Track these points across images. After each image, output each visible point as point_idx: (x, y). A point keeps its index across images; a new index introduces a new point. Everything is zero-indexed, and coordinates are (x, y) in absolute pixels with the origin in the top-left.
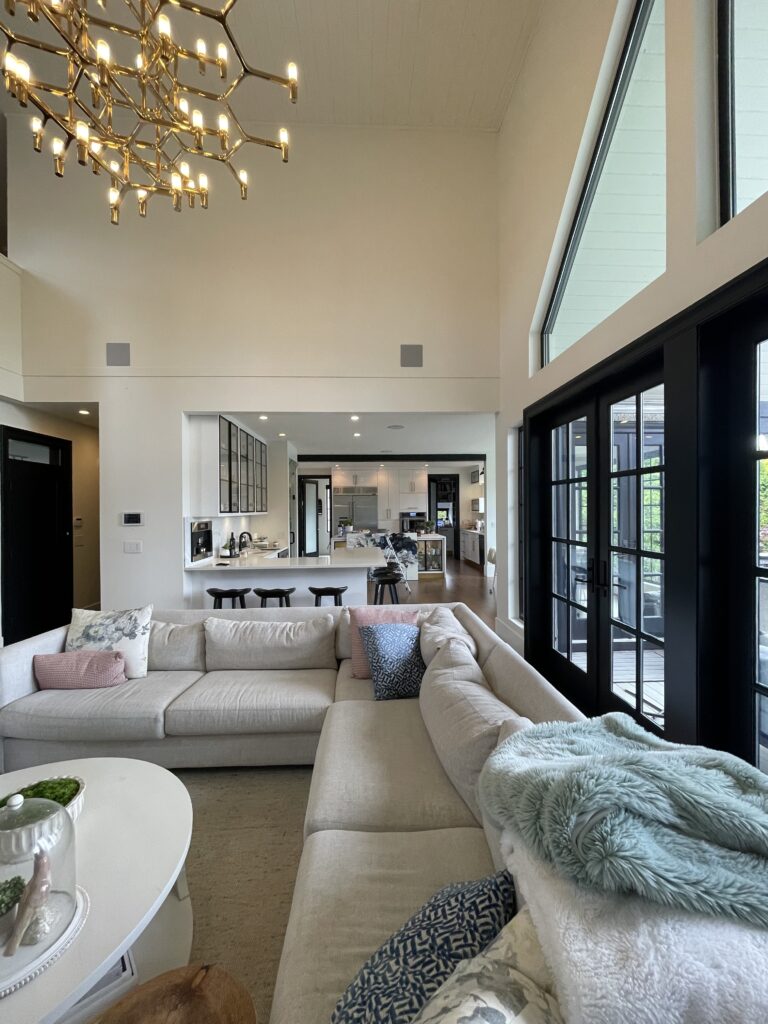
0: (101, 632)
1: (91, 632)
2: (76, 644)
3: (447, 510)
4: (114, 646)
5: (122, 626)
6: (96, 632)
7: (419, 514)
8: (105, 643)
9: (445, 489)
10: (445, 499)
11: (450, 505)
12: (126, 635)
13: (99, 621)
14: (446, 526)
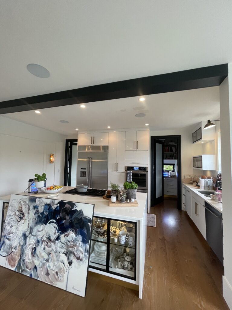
3: (173, 165)
7: (140, 169)
9: (172, 150)
10: (172, 157)
11: (175, 162)
14: (172, 177)
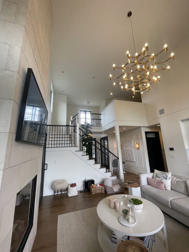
0: (159, 176)
1: (158, 175)
2: (155, 177)
4: (162, 180)
5: (164, 176)
6: (158, 176)
8: (160, 179)
12: (165, 178)
13: (159, 173)
